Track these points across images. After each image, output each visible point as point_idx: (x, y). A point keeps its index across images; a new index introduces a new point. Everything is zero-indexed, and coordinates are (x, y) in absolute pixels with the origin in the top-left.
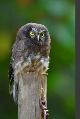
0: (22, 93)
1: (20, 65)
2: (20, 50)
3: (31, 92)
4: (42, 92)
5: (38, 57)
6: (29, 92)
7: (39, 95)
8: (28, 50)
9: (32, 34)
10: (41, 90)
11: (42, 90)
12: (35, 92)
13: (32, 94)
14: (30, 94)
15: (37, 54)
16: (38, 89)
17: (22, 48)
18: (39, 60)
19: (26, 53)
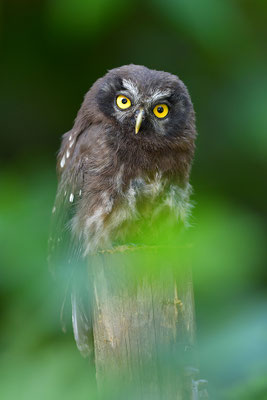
0: (108, 325)
1: (100, 222)
2: (97, 167)
3: (139, 317)
4: (180, 314)
5: (156, 187)
6: (131, 320)
7: (169, 326)
8: (122, 167)
9: (124, 102)
10: (175, 307)
11: (178, 306)
12: (151, 317)
13: (143, 323)
14: (136, 324)
15: (152, 178)
16: (164, 303)
17: (100, 160)
18: (161, 197)
19: (118, 178)
